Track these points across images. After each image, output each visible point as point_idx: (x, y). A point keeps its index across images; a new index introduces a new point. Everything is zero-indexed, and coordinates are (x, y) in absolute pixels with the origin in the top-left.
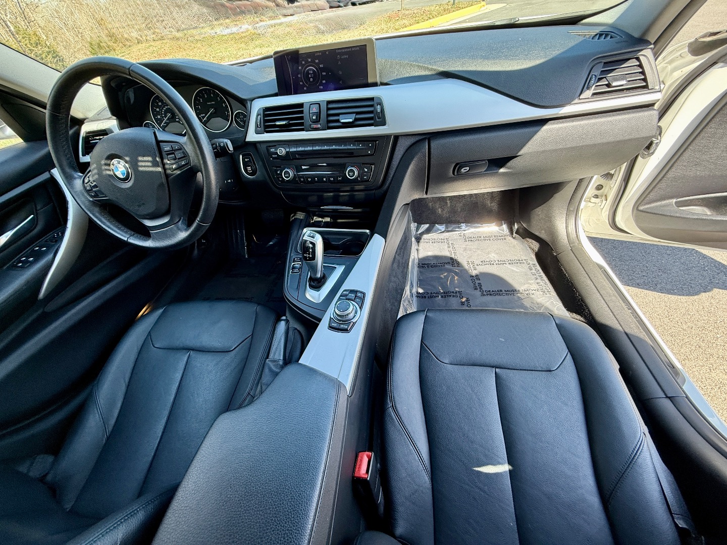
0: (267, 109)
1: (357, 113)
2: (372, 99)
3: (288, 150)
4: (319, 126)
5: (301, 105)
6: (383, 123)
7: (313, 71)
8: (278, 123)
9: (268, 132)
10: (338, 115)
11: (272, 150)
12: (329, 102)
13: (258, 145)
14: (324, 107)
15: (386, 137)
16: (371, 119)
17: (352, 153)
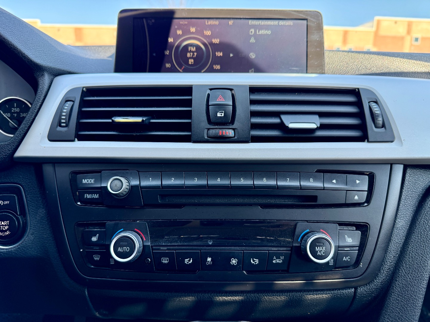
0: (90, 91)
1: (322, 115)
2: (351, 92)
3: (135, 182)
4: (230, 133)
5: (187, 90)
6: (388, 137)
7: (198, 48)
8: (121, 120)
9: (82, 138)
11: (88, 181)
12: (253, 90)
13: (48, 169)
14: (243, 98)
17: (314, 198)
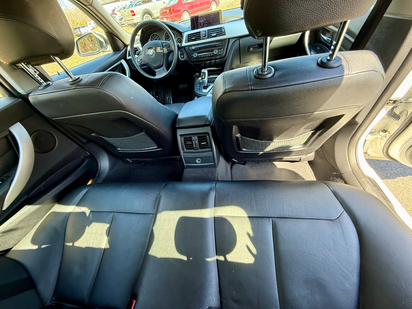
0: (189, 35)
1: (217, 33)
2: (221, 28)
3: (195, 47)
4: (205, 38)
5: (200, 32)
6: (225, 35)
7: (203, 22)
8: (192, 39)
9: (189, 42)
10: (211, 34)
11: (190, 48)
12: (208, 30)
13: (185, 47)
14: (207, 32)
15: (225, 39)
16: (221, 34)
17: (216, 46)
